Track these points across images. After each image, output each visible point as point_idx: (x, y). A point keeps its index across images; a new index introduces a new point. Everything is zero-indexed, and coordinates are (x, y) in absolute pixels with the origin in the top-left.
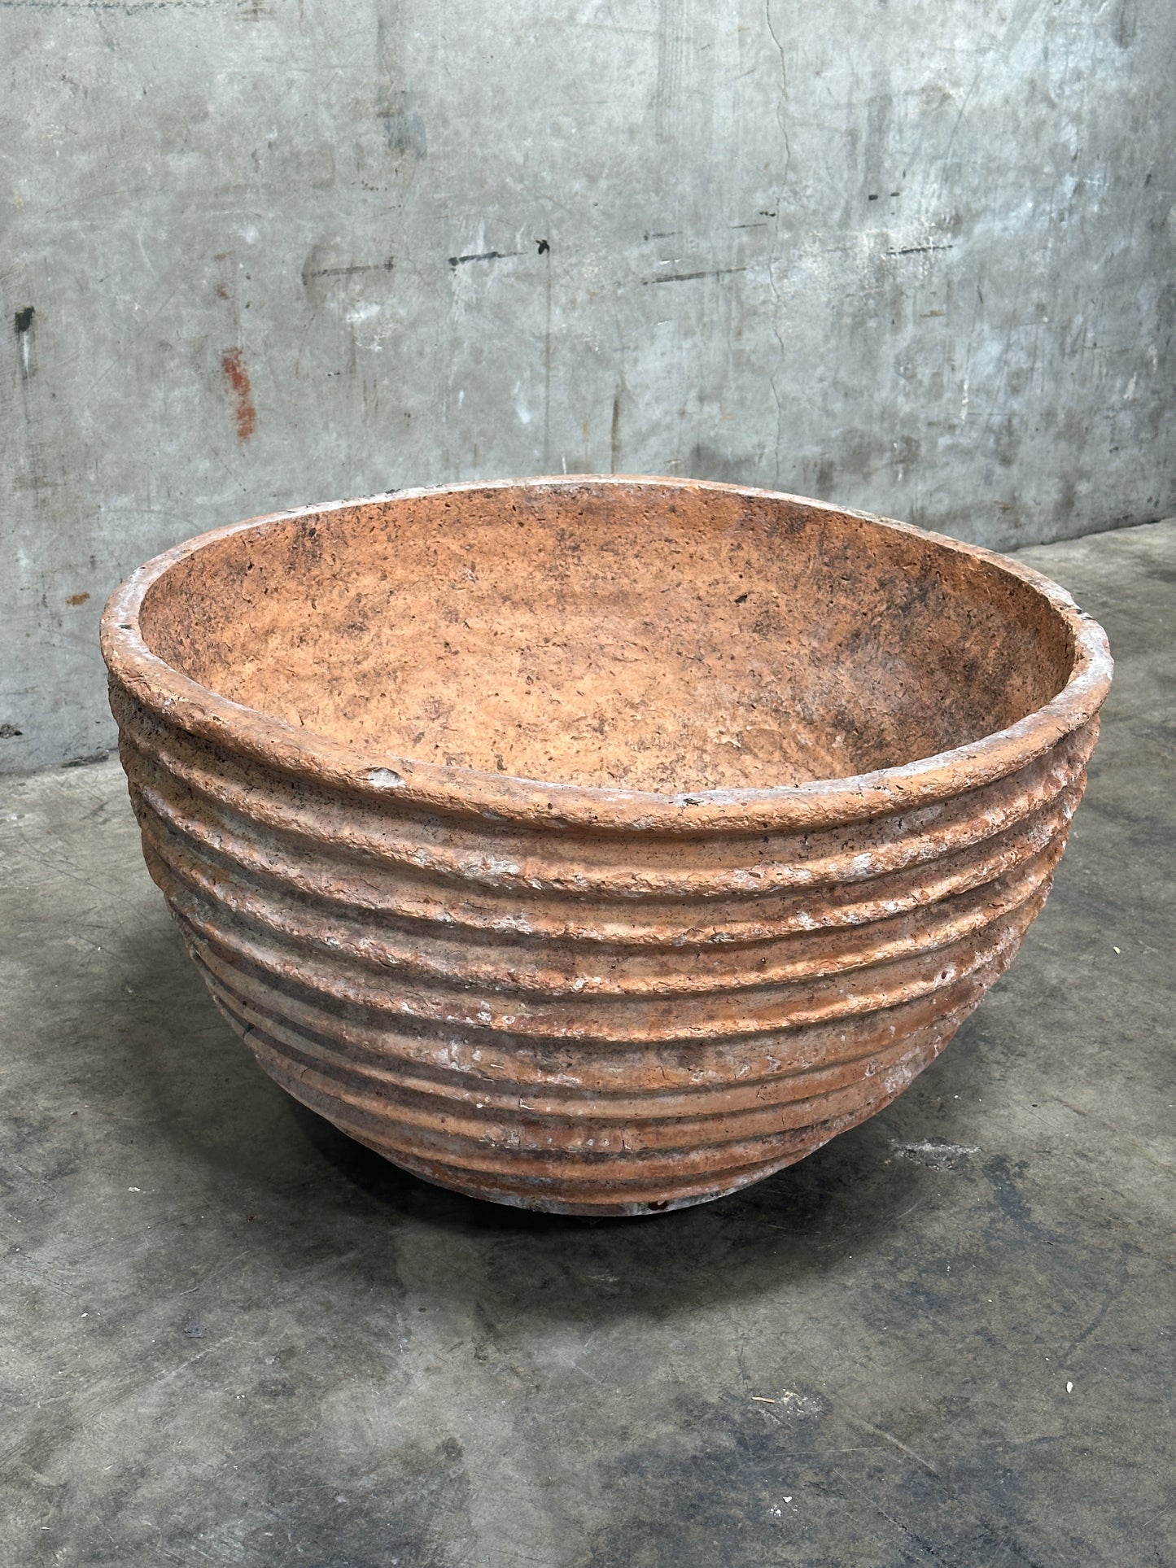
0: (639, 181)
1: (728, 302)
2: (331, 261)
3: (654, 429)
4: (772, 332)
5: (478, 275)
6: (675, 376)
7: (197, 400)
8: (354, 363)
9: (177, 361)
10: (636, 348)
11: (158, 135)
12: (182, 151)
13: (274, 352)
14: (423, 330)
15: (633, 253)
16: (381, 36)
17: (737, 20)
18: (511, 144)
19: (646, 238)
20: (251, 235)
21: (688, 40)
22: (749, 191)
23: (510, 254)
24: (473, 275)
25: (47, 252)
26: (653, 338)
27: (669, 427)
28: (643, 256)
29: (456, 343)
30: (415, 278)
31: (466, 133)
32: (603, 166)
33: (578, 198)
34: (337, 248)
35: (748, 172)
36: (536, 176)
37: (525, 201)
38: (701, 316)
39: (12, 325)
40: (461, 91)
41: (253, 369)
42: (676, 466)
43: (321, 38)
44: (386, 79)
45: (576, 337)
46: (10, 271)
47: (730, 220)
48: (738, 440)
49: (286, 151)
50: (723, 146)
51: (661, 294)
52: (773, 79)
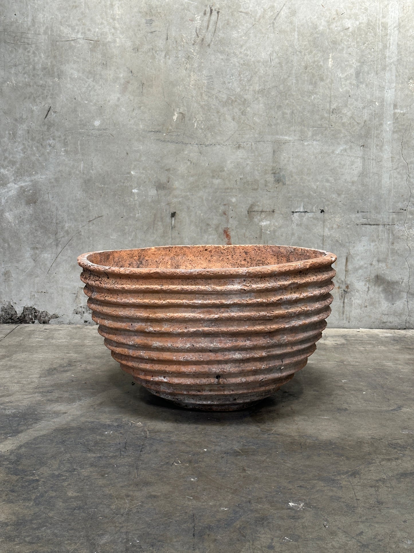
0: (355, 196)
1: (389, 234)
2: (256, 209)
3: (361, 267)
4: (406, 245)
5: (301, 217)
6: (368, 253)
7: (216, 240)
8: (261, 236)
9: (211, 229)
10: (354, 243)
11: (211, 175)
12: (217, 179)
13: (238, 230)
14: (283, 230)
15: (353, 216)
16: (274, 154)
17: (390, 155)
18: (312, 183)
19: (358, 212)
20: (234, 200)
21: (373, 159)
22: (396, 202)
23: (311, 212)
24: (299, 216)
25: (180, 199)
26: (360, 241)
27: (366, 268)
28: (356, 217)
29: (293, 234)
30: (281, 215)
31: (298, 180)
32: (343, 191)
33: (334, 199)
34: (258, 206)
35: (395, 197)
36: (320, 192)
37: (317, 199)
38: (378, 236)
39: (170, 216)
40: (297, 169)
41: (232, 234)
42: (369, 280)
43: (257, 154)
44: (275, 165)
45: (333, 237)
46: (171, 203)
47: (389, 210)
48: (393, 276)
49: (245, 180)
50: (386, 189)
51: (363, 228)
52: (404, 171)
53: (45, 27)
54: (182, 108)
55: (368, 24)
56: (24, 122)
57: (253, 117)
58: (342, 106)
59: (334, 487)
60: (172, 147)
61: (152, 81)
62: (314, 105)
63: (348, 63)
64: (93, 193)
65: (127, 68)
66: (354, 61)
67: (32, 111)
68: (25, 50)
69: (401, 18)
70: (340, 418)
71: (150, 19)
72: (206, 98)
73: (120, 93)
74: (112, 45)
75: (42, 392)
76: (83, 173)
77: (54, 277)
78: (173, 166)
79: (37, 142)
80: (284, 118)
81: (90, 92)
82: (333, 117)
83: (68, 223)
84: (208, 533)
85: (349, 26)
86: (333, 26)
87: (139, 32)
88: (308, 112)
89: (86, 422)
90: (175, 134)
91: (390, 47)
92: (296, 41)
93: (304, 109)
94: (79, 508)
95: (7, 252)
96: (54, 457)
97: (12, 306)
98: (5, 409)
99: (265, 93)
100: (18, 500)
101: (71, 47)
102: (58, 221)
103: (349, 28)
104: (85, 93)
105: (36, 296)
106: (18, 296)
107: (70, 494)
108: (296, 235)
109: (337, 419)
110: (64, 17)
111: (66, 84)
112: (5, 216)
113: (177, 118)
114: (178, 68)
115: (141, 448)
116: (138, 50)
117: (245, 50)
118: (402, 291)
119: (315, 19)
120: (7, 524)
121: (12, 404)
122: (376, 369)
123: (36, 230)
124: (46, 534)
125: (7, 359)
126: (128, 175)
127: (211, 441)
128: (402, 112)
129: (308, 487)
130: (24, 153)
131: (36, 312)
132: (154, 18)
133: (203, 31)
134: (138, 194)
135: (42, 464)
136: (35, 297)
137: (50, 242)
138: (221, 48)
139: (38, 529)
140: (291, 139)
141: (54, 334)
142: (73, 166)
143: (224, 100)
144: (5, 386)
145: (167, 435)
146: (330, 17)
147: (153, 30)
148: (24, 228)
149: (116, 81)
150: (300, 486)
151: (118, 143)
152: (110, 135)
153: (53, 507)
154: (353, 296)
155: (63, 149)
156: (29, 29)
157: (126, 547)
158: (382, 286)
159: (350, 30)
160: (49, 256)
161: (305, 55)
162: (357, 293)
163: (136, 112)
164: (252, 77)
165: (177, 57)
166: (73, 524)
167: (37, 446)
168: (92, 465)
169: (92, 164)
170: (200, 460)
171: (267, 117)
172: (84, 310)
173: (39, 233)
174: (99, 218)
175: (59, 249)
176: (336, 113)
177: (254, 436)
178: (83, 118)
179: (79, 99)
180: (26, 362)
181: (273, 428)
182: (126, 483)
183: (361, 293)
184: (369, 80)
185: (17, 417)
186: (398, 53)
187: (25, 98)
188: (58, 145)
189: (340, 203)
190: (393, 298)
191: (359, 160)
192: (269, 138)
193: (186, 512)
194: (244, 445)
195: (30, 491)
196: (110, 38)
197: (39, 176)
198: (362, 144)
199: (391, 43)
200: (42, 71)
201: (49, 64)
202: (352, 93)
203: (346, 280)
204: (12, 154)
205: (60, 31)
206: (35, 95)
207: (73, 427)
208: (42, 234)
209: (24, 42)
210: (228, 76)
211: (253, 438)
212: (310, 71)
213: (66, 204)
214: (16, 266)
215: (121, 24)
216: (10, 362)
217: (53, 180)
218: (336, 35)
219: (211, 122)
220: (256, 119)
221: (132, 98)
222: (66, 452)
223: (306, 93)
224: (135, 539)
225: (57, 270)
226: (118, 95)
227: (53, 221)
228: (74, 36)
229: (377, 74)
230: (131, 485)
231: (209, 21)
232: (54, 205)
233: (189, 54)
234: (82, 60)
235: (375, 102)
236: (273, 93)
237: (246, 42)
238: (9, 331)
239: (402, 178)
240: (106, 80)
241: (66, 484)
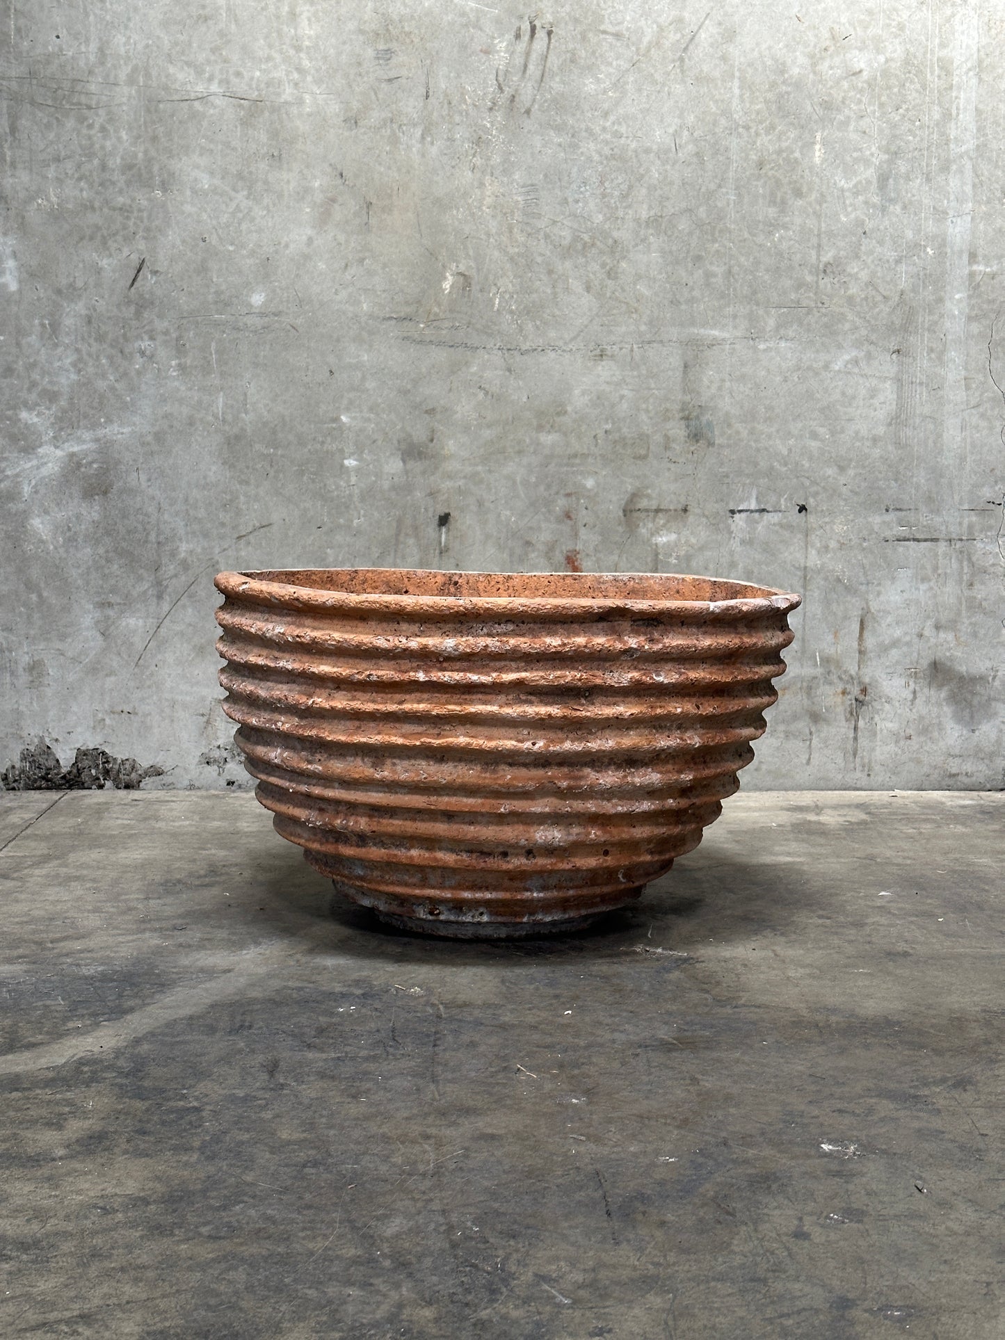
0: (880, 473)
1: (961, 562)
2: (644, 503)
3: (895, 643)
4: (1003, 589)
5: (752, 523)
6: (913, 609)
9: (536, 553)
10: (879, 584)
11: (535, 423)
12: (549, 432)
13: (601, 555)
14: (708, 554)
15: (876, 520)
16: (685, 372)
17: (963, 372)
18: (778, 442)
19: (887, 510)
20: (590, 483)
22: (975, 486)
23: (775, 511)
24: (746, 522)
25: (461, 483)
26: (893, 579)
27: (908, 644)
28: (884, 522)
29: (732, 564)
30: (704, 520)
31: (744, 434)
32: (851, 460)
33: (830, 480)
34: (649, 497)
35: (976, 473)
36: (797, 463)
37: (788, 478)
38: (936, 568)
39: (437, 522)
40: (741, 407)
41: (586, 564)
42: (916, 673)
43: (644, 372)
44: (688, 398)
45: (828, 571)
46: (438, 491)
47: (960, 504)
48: (973, 662)
49: (617, 436)
50: (953, 454)
51: (901, 549)
52: (996, 413)
53: (130, 68)
54: (463, 261)
55: (907, 62)
56: (80, 296)
57: (635, 284)
58: (846, 258)
59: (921, 1110)
60: (440, 356)
61: (390, 196)
62: (780, 254)
63: (859, 153)
64: (248, 467)
65: (331, 165)
66: (873, 149)
67: (99, 271)
68: (83, 123)
69: (983, 47)
70: (898, 971)
71: (385, 47)
72: (521, 238)
73: (314, 227)
74: (294, 110)
75: (161, 928)
76: (224, 420)
77: (152, 674)
78: (442, 402)
79: (112, 346)
80: (708, 285)
81: (240, 224)
82: (825, 283)
83: (187, 542)
84: (642, 1208)
85: (862, 65)
86: (824, 67)
87: (359, 79)
88: (767, 270)
89: (286, 987)
90: (447, 324)
91: (958, 114)
92: (735, 102)
93: (757, 263)
94: (315, 1164)
95: (36, 616)
96: (225, 1060)
97: (48, 747)
98: (78, 965)
99: (663, 227)
100: (161, 1151)
101: (194, 115)
102: (161, 538)
103: (861, 71)
104: (228, 227)
105: (108, 721)
106: (63, 723)
107: (284, 1135)
108: (740, 566)
109: (889, 974)
110: (176, 44)
111: (182, 205)
112: (32, 525)
113: (452, 287)
114: (453, 167)
115: (432, 1039)
116: (356, 123)
117: (613, 123)
118: (995, 699)
119: (780, 49)
120: (146, 1201)
121: (95, 955)
122: (955, 871)
123: (108, 561)
124: (246, 1218)
125: (56, 862)
126: (334, 425)
127: (600, 1023)
128: (988, 270)
129: (857, 1111)
130: (80, 371)
131: (108, 762)
132: (394, 46)
133: (514, 79)
134: (358, 470)
135: (201, 1074)
136: (104, 725)
137: (142, 589)
138: (558, 119)
139: (224, 1208)
140: (726, 335)
141: (157, 810)
142: (200, 402)
143: (566, 243)
144: (66, 918)
145: (490, 1011)
146: (815, 46)
147: (392, 74)
148: (79, 555)
149: (303, 198)
150: (840, 1111)
151: (309, 348)
152: (289, 327)
153: (250, 1163)
154: (878, 713)
155: (173, 363)
156: (90, 72)
157: (451, 1241)
158: (946, 688)
159: (865, 75)
160: (141, 622)
161: (757, 134)
162: (887, 706)
163: (352, 270)
164: (630, 187)
165: (451, 140)
166: (308, 1196)
167: (178, 1039)
168: (322, 1075)
169: (245, 400)
170: (582, 1060)
171: (669, 283)
172: (225, 754)
173: (116, 566)
174: (262, 530)
175: (166, 607)
176: (833, 273)
177: (700, 1010)
178: (224, 287)
179: (214, 240)
180: (104, 868)
181: (741, 994)
182: (415, 1111)
183: (897, 704)
184: (909, 195)
185: (113, 981)
186: (978, 130)
187: (82, 239)
188: (162, 353)
189: (844, 490)
190: (972, 717)
191: (888, 384)
192: (674, 333)
193: (578, 1168)
194: (680, 1030)
195: (185, 1130)
196: (288, 93)
197: (115, 428)
198: (896, 348)
199: (961, 107)
200: (123, 174)
201: (140, 155)
202: (869, 225)
203: (861, 673)
204: (49, 374)
205: (167, 76)
206: (105, 233)
207: (256, 999)
208: (122, 570)
209: (80, 104)
210: (574, 186)
211: (698, 1014)
212: (770, 173)
213: (181, 496)
214: (59, 650)
215: (316, 59)
216: (65, 870)
217: (149, 438)
218: (831, 87)
219: (534, 295)
220: (642, 288)
221: (342, 238)
222: (253, 1051)
223: (761, 226)
224: (469, 1224)
225: (159, 657)
226: (309, 232)
227: (150, 538)
228: (200, 88)
229: (928, 180)
230: (427, 1115)
231: (528, 54)
232: (153, 498)
233: (480, 133)
234: (220, 147)
235: (925, 247)
236: (683, 225)
237: (617, 104)
238: (45, 806)
239: (991, 428)
240: (280, 196)
241: (268, 1115)
